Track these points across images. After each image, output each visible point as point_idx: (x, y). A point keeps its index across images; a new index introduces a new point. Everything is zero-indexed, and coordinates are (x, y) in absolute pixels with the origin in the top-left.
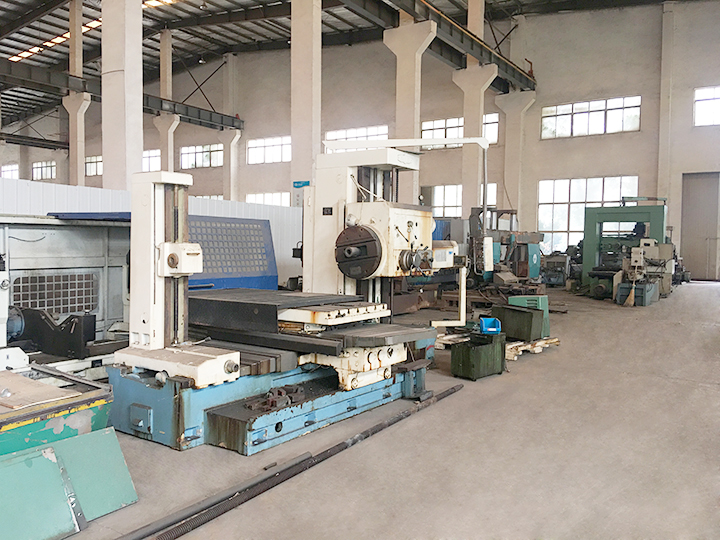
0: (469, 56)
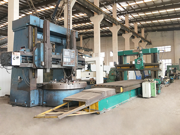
0: (135, 36)
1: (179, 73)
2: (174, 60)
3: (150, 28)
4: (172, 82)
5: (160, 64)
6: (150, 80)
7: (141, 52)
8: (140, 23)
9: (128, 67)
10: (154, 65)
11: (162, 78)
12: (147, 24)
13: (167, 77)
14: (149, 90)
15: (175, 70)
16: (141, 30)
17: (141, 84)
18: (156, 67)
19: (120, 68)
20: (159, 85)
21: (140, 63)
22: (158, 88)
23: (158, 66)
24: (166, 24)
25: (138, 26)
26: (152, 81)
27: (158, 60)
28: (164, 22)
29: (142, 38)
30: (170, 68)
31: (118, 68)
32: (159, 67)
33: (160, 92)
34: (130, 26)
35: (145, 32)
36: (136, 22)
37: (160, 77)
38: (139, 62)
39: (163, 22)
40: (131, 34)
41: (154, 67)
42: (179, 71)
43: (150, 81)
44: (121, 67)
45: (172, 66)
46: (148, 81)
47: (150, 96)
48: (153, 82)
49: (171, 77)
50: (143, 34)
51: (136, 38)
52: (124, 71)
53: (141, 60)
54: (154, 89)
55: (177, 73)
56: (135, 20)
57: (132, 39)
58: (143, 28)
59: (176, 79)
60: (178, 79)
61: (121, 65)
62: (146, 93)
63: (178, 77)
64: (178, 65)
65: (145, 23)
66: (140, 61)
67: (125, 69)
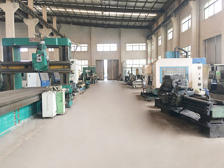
0: (43, 25)
1: (95, 77)
2: (90, 62)
3: (63, 19)
4: (88, 87)
5: (72, 64)
6: (55, 87)
7: (43, 42)
8: (50, 8)
9: (22, 67)
10: (64, 65)
11: (75, 83)
12: (59, 12)
13: (83, 81)
14: (52, 104)
15: (91, 73)
16: (52, 18)
17: (40, 95)
18: (65, 67)
19: (6, 68)
20: (71, 93)
21: (41, 61)
22: (69, 98)
23: (69, 65)
24: (82, 16)
25: (47, 13)
26: (58, 90)
27: (69, 58)
28: (80, 14)
29: (53, 29)
30: (86, 70)
31: (2, 68)
32: (70, 68)
33: (72, 103)
34: (37, 10)
35: (57, 23)
36: (45, 6)
37: (71, 82)
38: (39, 58)
39: (78, 14)
40: (37, 21)
41: (64, 68)
42: (95, 74)
43: (56, 89)
44: (8, 66)
45: (88, 68)
46: (52, 89)
47: (55, 114)
48: (60, 92)
49: (87, 81)
50: (55, 25)
51: (45, 29)
52: (14, 74)
53: (43, 55)
54: (61, 101)
55: (93, 76)
56: (43, 2)
57: (40, 29)
58: (55, 17)
59: (92, 83)
60: (94, 83)
61: (8, 63)
62: (47, 110)
63: (95, 81)
64: (94, 67)
65: (56, 9)
66: (41, 58)
67: (17, 69)
